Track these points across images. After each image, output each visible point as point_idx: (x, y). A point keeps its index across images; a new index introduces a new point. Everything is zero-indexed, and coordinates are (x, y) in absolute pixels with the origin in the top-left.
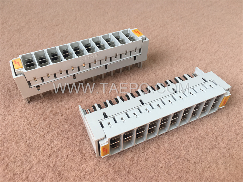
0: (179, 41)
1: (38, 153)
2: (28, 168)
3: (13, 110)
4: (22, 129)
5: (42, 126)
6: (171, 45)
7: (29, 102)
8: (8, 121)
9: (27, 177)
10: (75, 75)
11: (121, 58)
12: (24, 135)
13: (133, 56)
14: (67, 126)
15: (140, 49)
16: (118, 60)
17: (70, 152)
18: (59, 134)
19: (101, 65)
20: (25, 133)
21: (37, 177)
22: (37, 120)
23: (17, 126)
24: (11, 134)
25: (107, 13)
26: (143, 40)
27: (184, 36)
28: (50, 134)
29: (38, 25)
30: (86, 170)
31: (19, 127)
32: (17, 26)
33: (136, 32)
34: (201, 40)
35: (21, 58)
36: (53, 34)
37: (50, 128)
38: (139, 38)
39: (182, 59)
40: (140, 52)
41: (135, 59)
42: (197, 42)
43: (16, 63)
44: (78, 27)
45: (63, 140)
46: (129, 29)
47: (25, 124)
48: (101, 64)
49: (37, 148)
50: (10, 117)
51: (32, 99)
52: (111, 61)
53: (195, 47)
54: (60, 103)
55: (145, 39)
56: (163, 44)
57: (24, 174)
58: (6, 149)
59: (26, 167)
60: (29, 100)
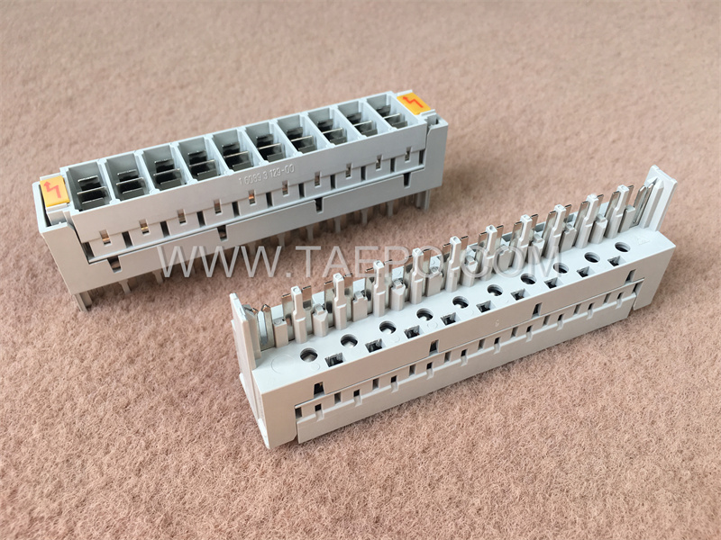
0: (544, 133)
1: (108, 457)
2: (74, 502)
3: (40, 329)
4: (62, 387)
5: (124, 379)
6: (518, 144)
7: (88, 308)
8: (23, 361)
9: (71, 530)
10: (224, 226)
11: (363, 177)
12: (68, 405)
13: (399, 172)
14: (196, 380)
15: (422, 153)
16: (355, 183)
17: (201, 457)
18: (172, 402)
19: (303, 200)
20: (71, 398)
21: (100, 530)
22: (109, 361)
23: (49, 377)
24: (29, 400)
25: (332, 51)
26: (429, 125)
27: (558, 117)
28: (146, 403)
29: (128, 84)
30: (247, 513)
31: (55, 379)
32: (66, 89)
33: (410, 102)
34: (610, 129)
35: (66, 177)
36: (171, 112)
37: (147, 383)
38: (417, 119)
39: (551, 183)
40: (421, 162)
41: (406, 183)
42: (599, 134)
43: (49, 190)
44: (243, 92)
45: (184, 421)
46: (389, 94)
47: (72, 370)
48: (302, 194)
49: (104, 442)
50: (30, 351)
51: (96, 298)
52: (333, 186)
53: (590, 151)
54: (178, 311)
55: (437, 122)
56: (495, 141)
57: (62, 521)
58: (12, 443)
59: (68, 497)
60: (89, 301)
